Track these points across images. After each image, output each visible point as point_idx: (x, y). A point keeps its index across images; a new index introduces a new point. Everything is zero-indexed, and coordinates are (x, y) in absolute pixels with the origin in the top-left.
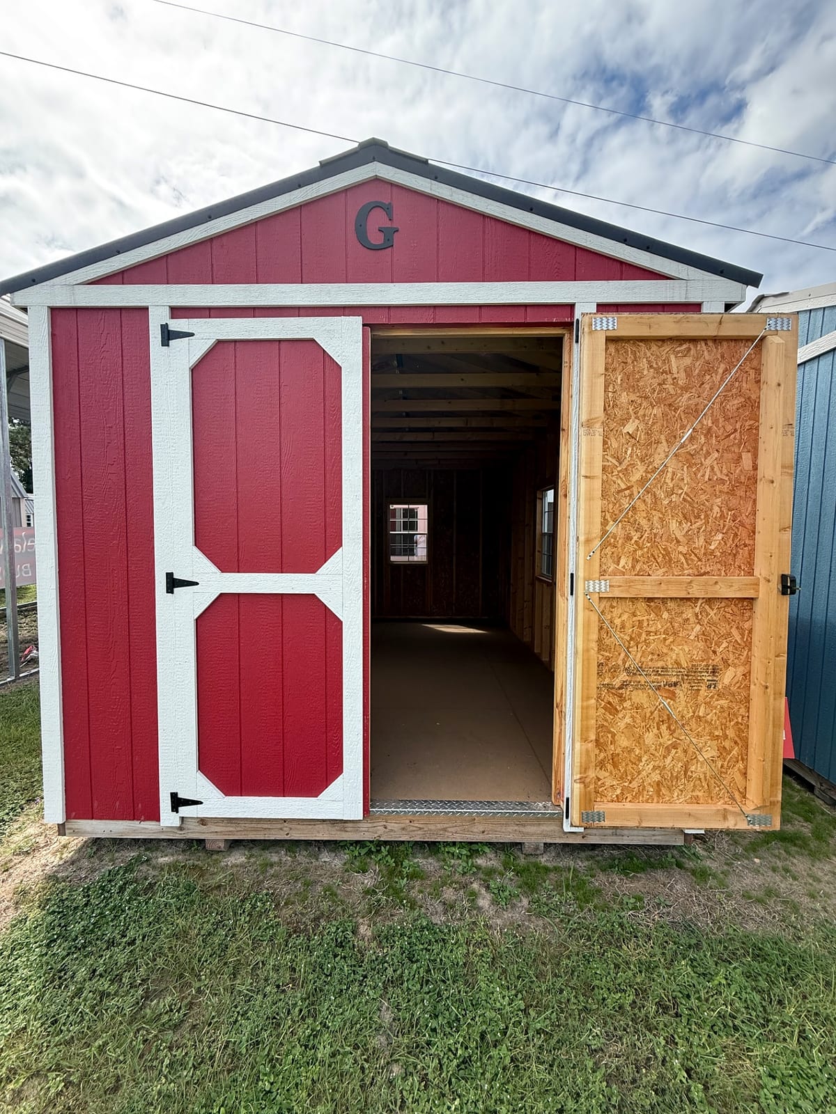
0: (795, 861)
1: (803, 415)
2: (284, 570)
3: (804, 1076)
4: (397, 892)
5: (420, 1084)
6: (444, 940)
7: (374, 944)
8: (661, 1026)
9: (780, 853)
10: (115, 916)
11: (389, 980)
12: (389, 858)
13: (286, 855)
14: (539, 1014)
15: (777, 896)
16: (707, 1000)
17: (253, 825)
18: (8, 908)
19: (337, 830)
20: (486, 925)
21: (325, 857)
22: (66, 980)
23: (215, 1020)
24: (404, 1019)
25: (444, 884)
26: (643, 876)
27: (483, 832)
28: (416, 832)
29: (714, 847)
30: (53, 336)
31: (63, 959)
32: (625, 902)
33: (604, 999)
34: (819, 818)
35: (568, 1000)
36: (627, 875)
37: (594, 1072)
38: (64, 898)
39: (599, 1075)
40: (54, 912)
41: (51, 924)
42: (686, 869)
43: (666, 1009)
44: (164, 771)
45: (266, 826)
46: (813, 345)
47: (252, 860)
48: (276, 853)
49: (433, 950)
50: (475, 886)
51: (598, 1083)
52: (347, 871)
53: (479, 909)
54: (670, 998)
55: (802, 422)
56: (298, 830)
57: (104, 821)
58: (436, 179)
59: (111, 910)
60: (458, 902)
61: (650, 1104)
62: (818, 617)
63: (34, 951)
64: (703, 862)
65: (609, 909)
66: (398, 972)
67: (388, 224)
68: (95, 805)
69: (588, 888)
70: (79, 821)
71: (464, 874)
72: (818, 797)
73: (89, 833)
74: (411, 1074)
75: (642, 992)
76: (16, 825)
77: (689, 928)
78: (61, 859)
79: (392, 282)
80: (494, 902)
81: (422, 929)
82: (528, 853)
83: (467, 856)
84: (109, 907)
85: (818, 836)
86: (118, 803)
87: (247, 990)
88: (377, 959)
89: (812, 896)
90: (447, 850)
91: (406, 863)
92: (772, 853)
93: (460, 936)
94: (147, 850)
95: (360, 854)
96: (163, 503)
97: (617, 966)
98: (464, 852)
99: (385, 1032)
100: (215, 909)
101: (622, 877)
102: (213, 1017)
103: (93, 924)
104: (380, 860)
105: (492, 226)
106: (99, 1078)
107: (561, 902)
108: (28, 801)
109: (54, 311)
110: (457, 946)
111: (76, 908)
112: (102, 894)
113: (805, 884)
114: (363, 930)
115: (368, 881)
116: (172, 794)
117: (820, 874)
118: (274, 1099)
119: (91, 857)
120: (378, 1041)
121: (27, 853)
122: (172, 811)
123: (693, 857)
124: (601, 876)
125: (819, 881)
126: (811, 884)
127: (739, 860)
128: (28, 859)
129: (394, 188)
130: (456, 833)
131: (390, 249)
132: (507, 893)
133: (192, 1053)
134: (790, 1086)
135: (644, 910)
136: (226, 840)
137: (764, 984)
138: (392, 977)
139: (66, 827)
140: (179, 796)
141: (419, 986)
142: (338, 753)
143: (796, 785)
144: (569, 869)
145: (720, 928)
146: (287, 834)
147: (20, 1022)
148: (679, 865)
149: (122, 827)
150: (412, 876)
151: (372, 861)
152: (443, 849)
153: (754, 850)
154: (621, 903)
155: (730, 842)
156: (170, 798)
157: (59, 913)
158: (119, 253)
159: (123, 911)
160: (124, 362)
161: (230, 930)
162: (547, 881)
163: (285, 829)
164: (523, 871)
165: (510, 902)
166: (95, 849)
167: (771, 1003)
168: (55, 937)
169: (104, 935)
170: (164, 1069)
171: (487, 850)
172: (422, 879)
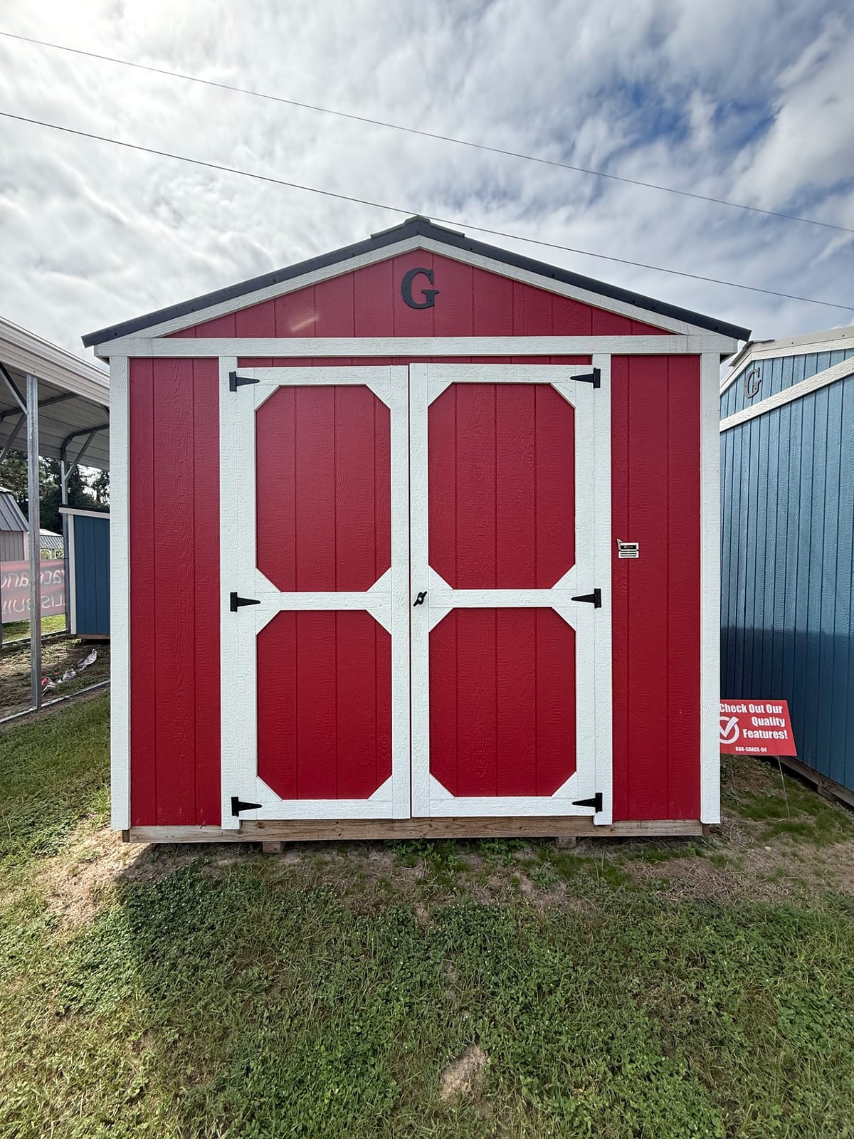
0: (802, 847)
1: (791, 448)
2: (338, 589)
3: (814, 1007)
4: (446, 882)
5: (490, 1024)
6: (495, 917)
7: (432, 922)
8: (692, 975)
9: (788, 842)
10: (191, 907)
11: (450, 949)
12: (435, 854)
13: (338, 855)
14: (586, 970)
15: (787, 876)
16: (730, 954)
17: (307, 827)
18: (87, 905)
19: (386, 830)
20: (531, 905)
21: (374, 856)
22: (158, 958)
23: (302, 983)
24: (469, 977)
25: (489, 874)
26: (667, 863)
27: (520, 828)
28: (459, 830)
29: (729, 839)
30: (131, 381)
31: (153, 941)
32: (652, 884)
33: (641, 957)
34: (822, 812)
35: (610, 960)
36: (652, 863)
37: (637, 1010)
38: (139, 894)
39: (642, 1011)
40: (133, 906)
41: (133, 914)
42: (705, 857)
43: (695, 963)
44: (226, 777)
45: (319, 827)
46: (798, 387)
47: (307, 860)
48: (328, 854)
49: (486, 925)
50: (517, 874)
51: (641, 1017)
52: (397, 866)
53: (523, 892)
54: (698, 953)
55: (791, 454)
56: (349, 830)
57: (167, 827)
58: (471, 250)
59: (187, 902)
60: (503, 888)
61: (687, 1031)
62: (813, 629)
63: (123, 936)
64: (720, 851)
65: (640, 890)
66: (458, 942)
67: (430, 287)
68: (160, 810)
69: (619, 874)
70: (143, 827)
71: (505, 866)
72: (822, 795)
73: (152, 839)
74: (481, 1018)
75: (673, 950)
76: (73, 838)
77: (710, 903)
78: (125, 865)
79: (434, 336)
80: (535, 887)
81: (474, 909)
82: (561, 847)
83: (506, 851)
84: (184, 900)
85: (821, 825)
86: (181, 809)
87: (326, 959)
88: (437, 934)
89: (818, 874)
90: (487, 846)
91: (451, 857)
92: (781, 842)
93: (509, 913)
94: (206, 854)
95: (407, 852)
96: (229, 530)
97: (650, 933)
98: (504, 847)
99: (453, 988)
100: (283, 898)
101: (648, 864)
102: (299, 982)
103: (173, 914)
104: (427, 856)
105: (520, 289)
106: (208, 1031)
107: (595, 886)
108: (81, 816)
109: (133, 360)
110: (507, 920)
111: (152, 902)
112: (174, 891)
113: (811, 865)
114: (420, 912)
115: (418, 873)
116: (232, 798)
117: (824, 857)
118: (365, 1039)
119: (153, 861)
120: (448, 994)
121: (90, 861)
122: (233, 815)
123: (711, 847)
124: (629, 864)
125: (824, 863)
126: (816, 865)
127: (752, 848)
128: (93, 866)
129: (435, 257)
130: (496, 829)
131: (431, 308)
132: (547, 879)
133: (287, 1008)
134: (802, 1014)
135: (671, 890)
136: (282, 842)
137: (778, 941)
138: (453, 947)
139: (130, 833)
140: (240, 800)
141: (478, 952)
142: (387, 757)
143: (801, 786)
144: (600, 860)
145: (738, 902)
146: (340, 835)
147: (126, 990)
148: (698, 854)
149: (183, 833)
150: (459, 869)
151: (419, 858)
152: (483, 845)
153: (765, 840)
154: (649, 885)
155: (744, 833)
156: (231, 802)
157: (138, 906)
158: (193, 311)
159: (198, 903)
160: (195, 405)
161: (299, 915)
162: (582, 869)
163: (337, 830)
164: (559, 862)
165: (550, 888)
166: (157, 854)
167: (784, 955)
168: (140, 925)
169: (184, 922)
170: (264, 1020)
171: (523, 844)
172: (468, 871)
